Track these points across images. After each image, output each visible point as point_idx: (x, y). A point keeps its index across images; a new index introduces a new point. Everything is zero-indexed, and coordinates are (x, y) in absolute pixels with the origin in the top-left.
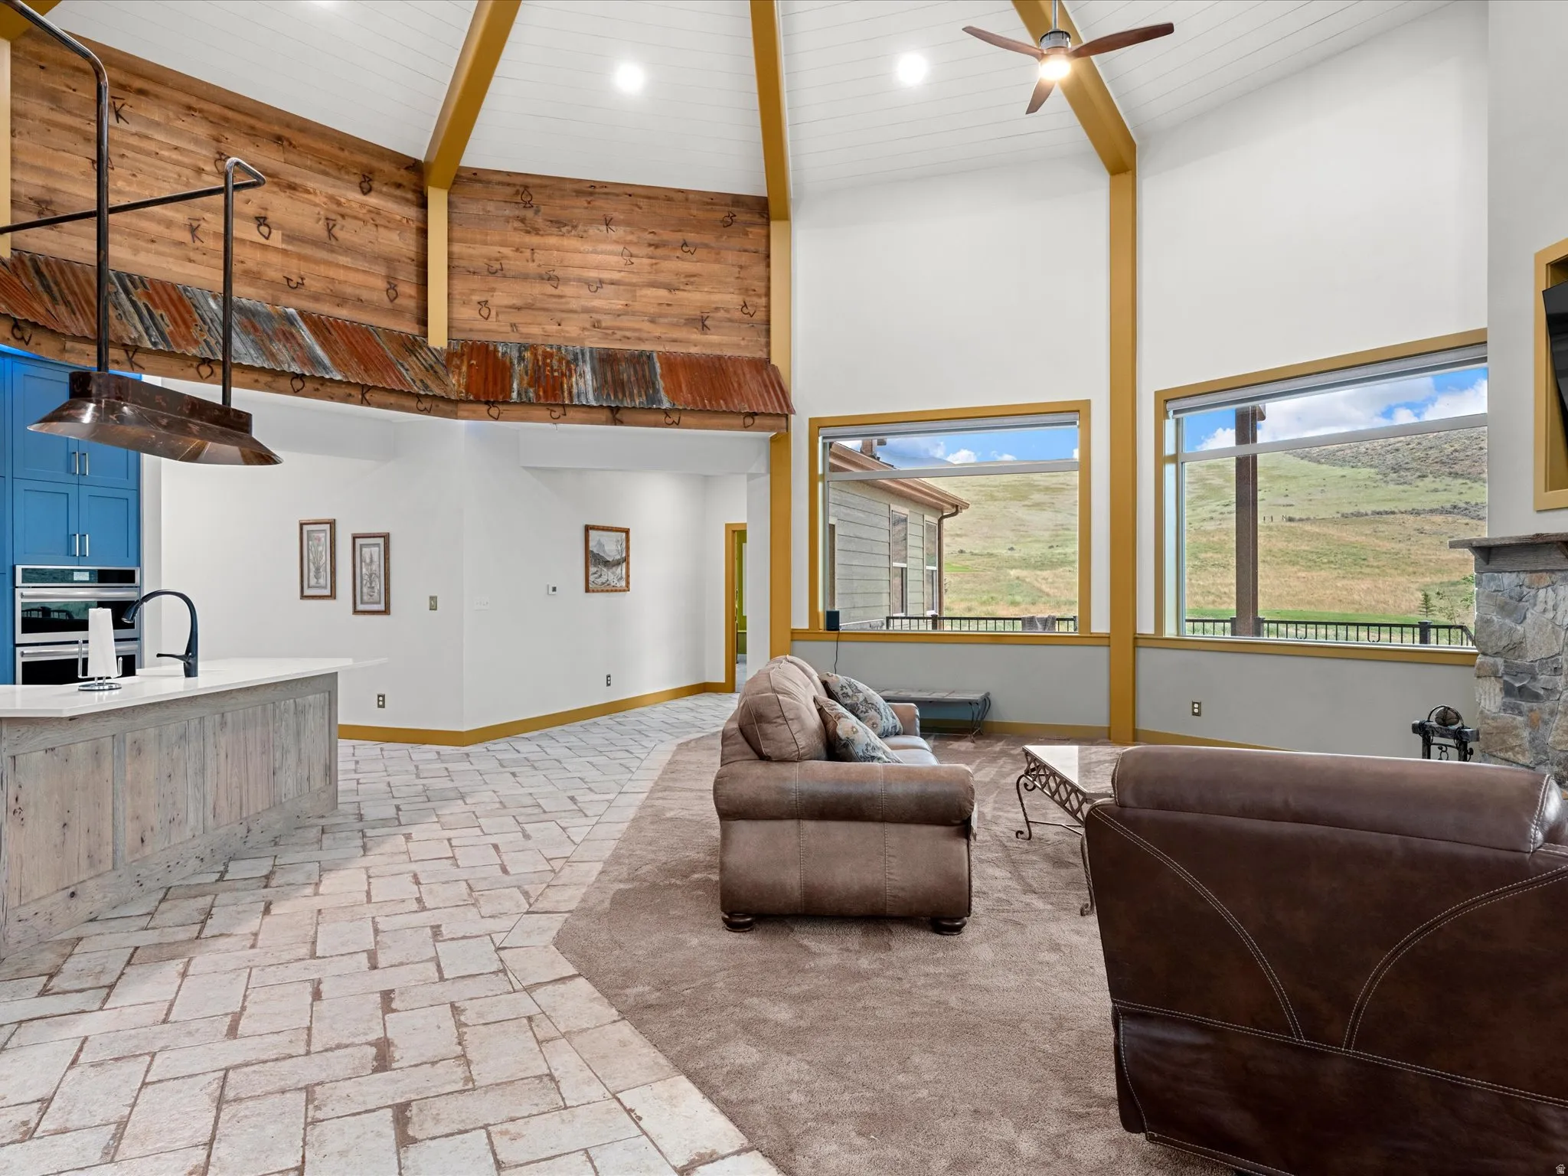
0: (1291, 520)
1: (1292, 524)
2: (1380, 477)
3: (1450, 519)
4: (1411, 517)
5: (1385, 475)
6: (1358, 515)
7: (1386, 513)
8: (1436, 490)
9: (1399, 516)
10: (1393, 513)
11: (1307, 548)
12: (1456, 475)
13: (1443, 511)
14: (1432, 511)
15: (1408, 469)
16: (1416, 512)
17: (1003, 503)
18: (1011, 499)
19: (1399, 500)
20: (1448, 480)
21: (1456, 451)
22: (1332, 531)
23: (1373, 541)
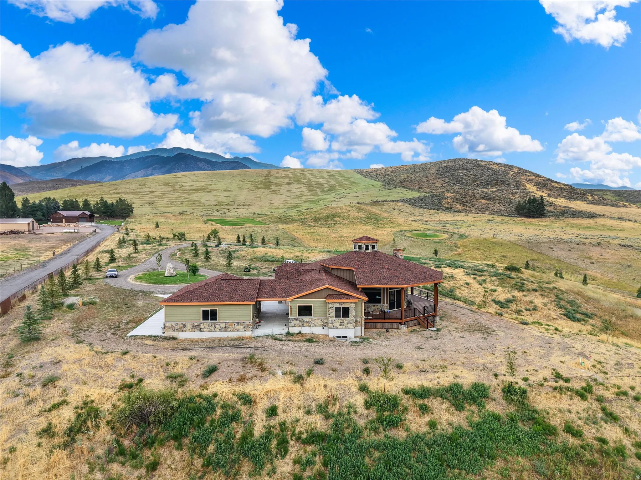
0: (358, 203)
1: (359, 205)
2: (384, 186)
3: (402, 204)
4: (392, 203)
5: (385, 186)
6: (377, 202)
7: (385, 201)
8: (399, 193)
9: (388, 202)
10: (387, 201)
11: (364, 216)
12: (404, 187)
13: (400, 201)
14: (397, 201)
15: (391, 184)
16: (393, 201)
17: (262, 190)
18: (264, 188)
19: (389, 196)
20: (402, 189)
21: (405, 178)
22: (369, 208)
23: (381, 212)
